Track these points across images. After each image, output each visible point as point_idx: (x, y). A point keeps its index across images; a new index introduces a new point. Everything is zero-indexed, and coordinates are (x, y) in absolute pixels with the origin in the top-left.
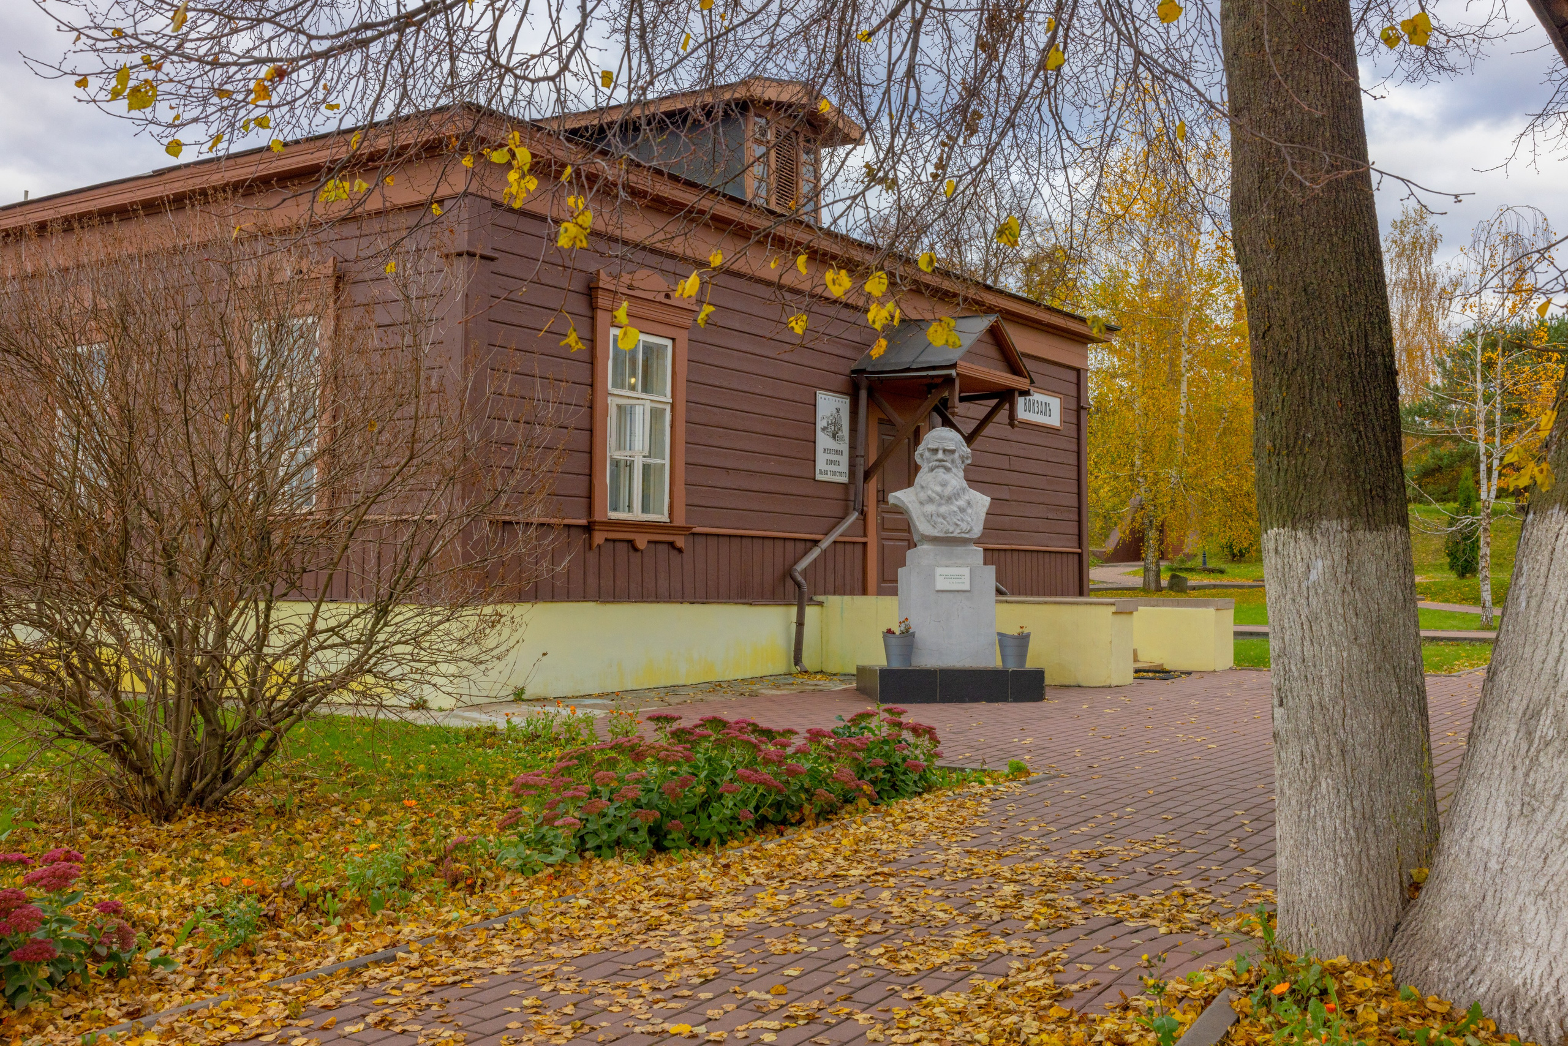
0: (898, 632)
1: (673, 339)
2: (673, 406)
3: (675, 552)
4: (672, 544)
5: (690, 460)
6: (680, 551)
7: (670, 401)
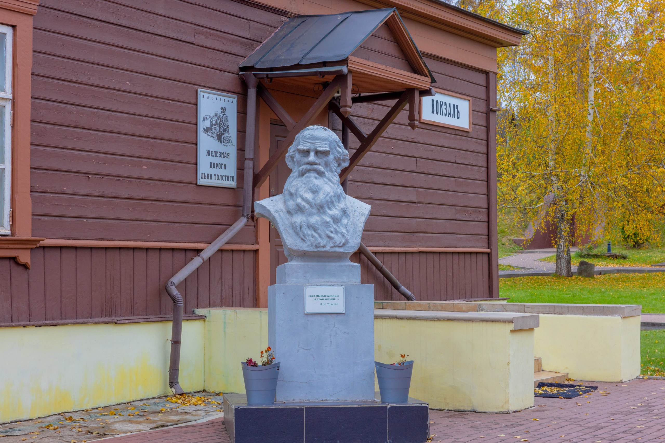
0: (260, 364)
1: (14, 27)
2: (14, 102)
3: (21, 269)
4: (14, 260)
5: (37, 165)
6: (25, 266)
7: (10, 96)
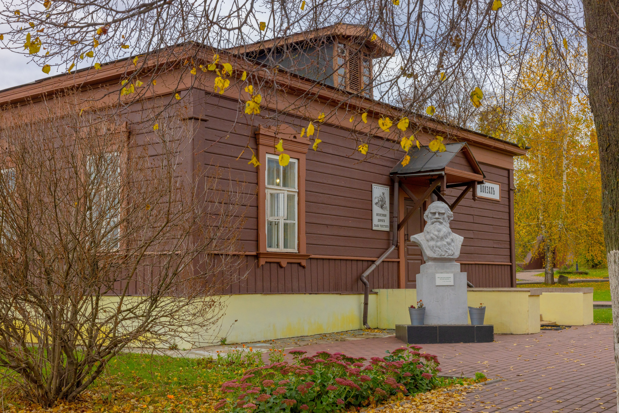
0: (416, 307)
1: (298, 159)
2: (299, 193)
3: (302, 268)
4: (299, 264)
5: (308, 221)
6: (304, 267)
7: (297, 191)
